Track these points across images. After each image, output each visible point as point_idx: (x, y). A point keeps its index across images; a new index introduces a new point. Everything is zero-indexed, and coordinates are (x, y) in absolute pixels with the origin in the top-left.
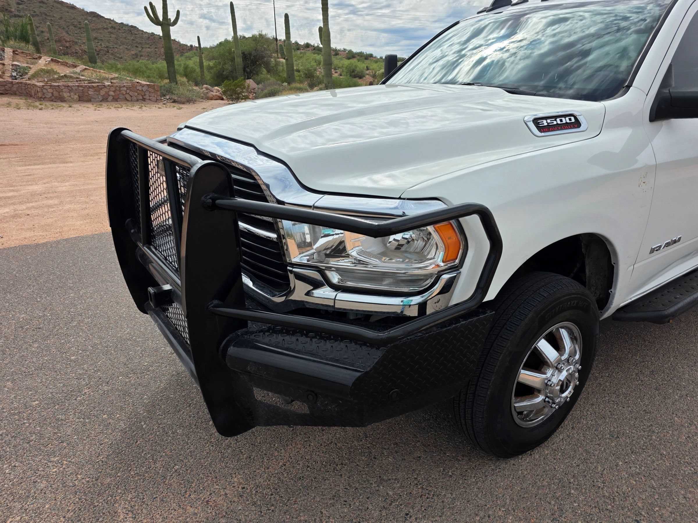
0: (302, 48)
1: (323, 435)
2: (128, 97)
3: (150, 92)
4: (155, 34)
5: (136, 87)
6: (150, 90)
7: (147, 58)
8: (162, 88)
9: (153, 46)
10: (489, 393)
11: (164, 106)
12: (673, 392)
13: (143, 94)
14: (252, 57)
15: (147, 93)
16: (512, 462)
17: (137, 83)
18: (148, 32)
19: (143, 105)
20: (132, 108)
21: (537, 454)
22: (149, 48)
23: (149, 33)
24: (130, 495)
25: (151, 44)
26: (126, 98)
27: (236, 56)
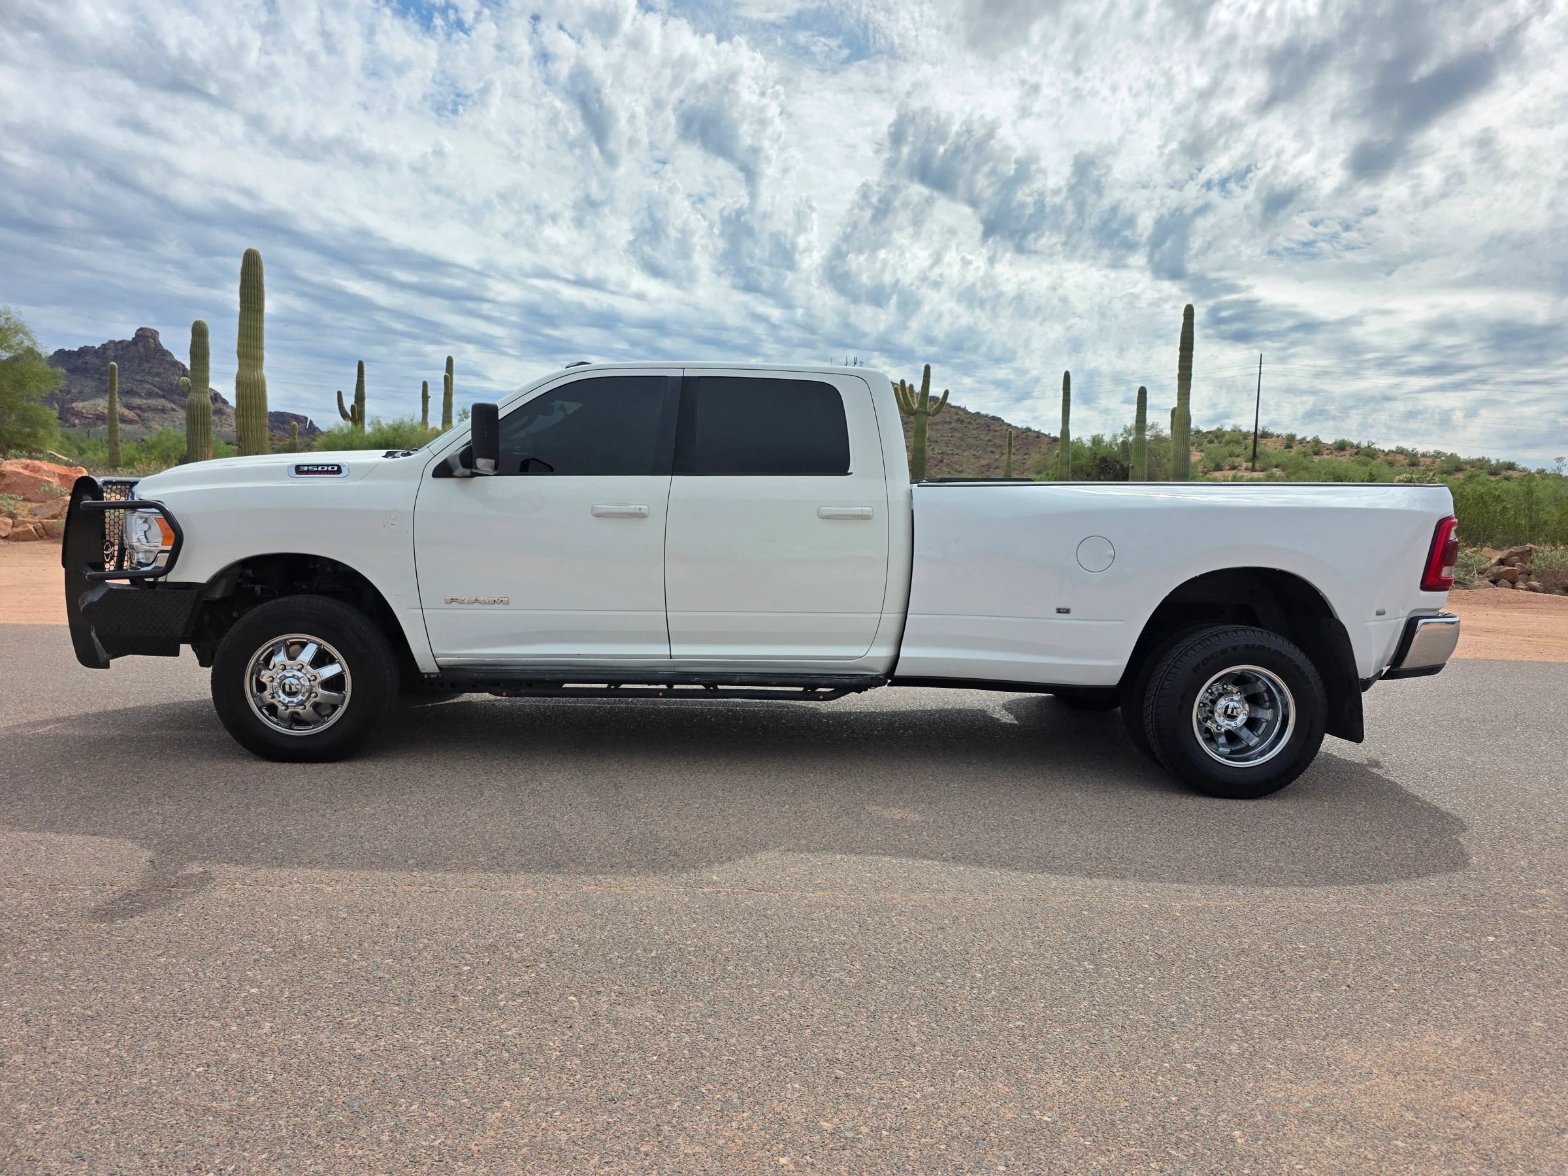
18: (1021, 426)
23: (1021, 429)
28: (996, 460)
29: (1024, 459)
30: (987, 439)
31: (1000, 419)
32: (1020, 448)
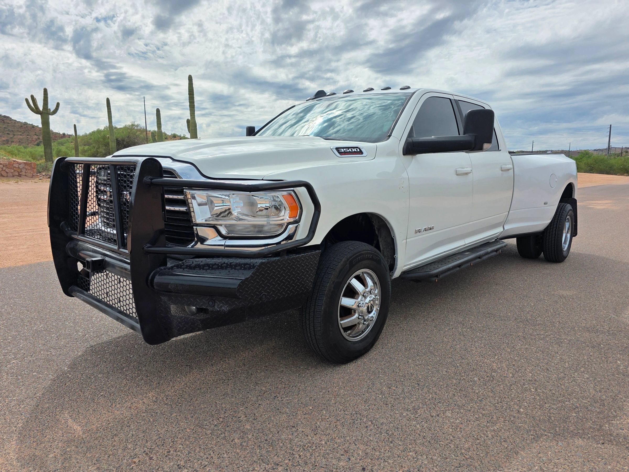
0: (170, 138)
1: (213, 367)
2: (4, 173)
3: (26, 169)
4: (28, 124)
5: (13, 165)
6: (26, 168)
7: (18, 144)
8: (39, 166)
9: (25, 133)
10: (323, 308)
11: (40, 181)
12: (445, 327)
13: (19, 171)
14: (125, 143)
15: (24, 170)
16: (344, 366)
17: (14, 161)
18: (21, 121)
19: (18, 180)
20: (8, 183)
21: (359, 362)
22: (21, 135)
23: (22, 123)
24: (67, 411)
25: (23, 132)
26: (1, 174)
27: (111, 141)
28: (11, 138)
29: (27, 138)
30: (4, 127)
31: (9, 117)
32: (24, 132)
